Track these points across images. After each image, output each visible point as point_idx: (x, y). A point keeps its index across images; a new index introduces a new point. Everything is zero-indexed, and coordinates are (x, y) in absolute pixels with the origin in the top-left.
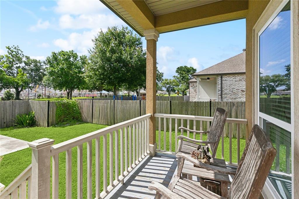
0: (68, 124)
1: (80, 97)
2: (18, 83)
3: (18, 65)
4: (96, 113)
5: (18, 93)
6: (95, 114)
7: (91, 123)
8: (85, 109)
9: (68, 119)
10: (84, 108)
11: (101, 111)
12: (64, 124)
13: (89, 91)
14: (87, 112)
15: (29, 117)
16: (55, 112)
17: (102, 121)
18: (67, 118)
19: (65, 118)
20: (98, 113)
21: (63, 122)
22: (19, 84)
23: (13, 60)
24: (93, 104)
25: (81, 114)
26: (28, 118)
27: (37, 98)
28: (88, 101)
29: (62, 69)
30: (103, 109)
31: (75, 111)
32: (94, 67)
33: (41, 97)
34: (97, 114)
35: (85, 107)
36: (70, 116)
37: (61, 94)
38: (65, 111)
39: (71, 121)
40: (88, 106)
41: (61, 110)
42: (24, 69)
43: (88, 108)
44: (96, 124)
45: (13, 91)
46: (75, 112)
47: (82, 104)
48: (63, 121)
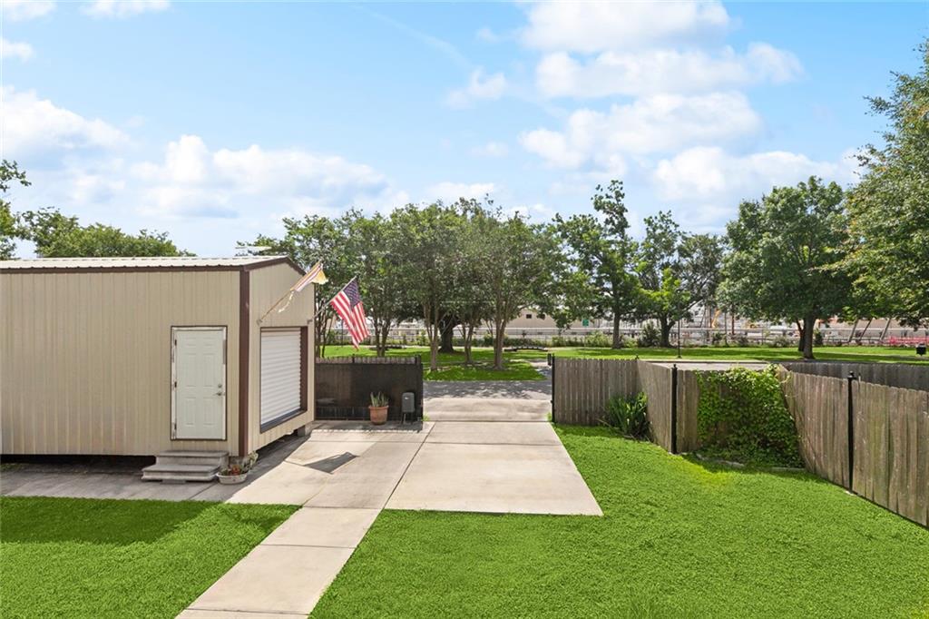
0: (737, 461)
1: (860, 344)
2: (663, 306)
3: (665, 260)
4: (870, 447)
5: (666, 329)
6: (866, 453)
7: (842, 486)
8: (815, 414)
9: (741, 441)
10: (808, 409)
11: (897, 445)
12: (724, 457)
13: (902, 324)
14: (825, 432)
15: (634, 408)
16: (696, 407)
17: (907, 498)
18: (739, 436)
19: (731, 436)
20: (883, 449)
21: (724, 447)
22: (664, 308)
23: (656, 249)
24: (854, 398)
25: (796, 433)
26: (631, 410)
27: (710, 345)
28: (828, 385)
29: (771, 249)
30: (913, 436)
31: (767, 415)
32: (887, 224)
33: (722, 342)
34: (877, 455)
35: (816, 406)
36: (748, 432)
37: (784, 334)
38: (731, 408)
39: (751, 453)
40: (826, 405)
41: (716, 402)
42: (677, 267)
43: (830, 416)
44: (873, 502)
45: (656, 324)
46: (767, 419)
47: (800, 389)
48: (725, 445)
